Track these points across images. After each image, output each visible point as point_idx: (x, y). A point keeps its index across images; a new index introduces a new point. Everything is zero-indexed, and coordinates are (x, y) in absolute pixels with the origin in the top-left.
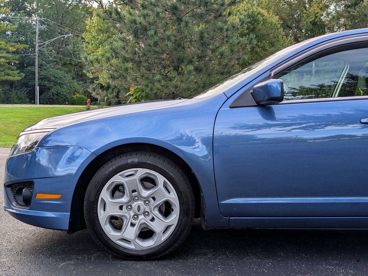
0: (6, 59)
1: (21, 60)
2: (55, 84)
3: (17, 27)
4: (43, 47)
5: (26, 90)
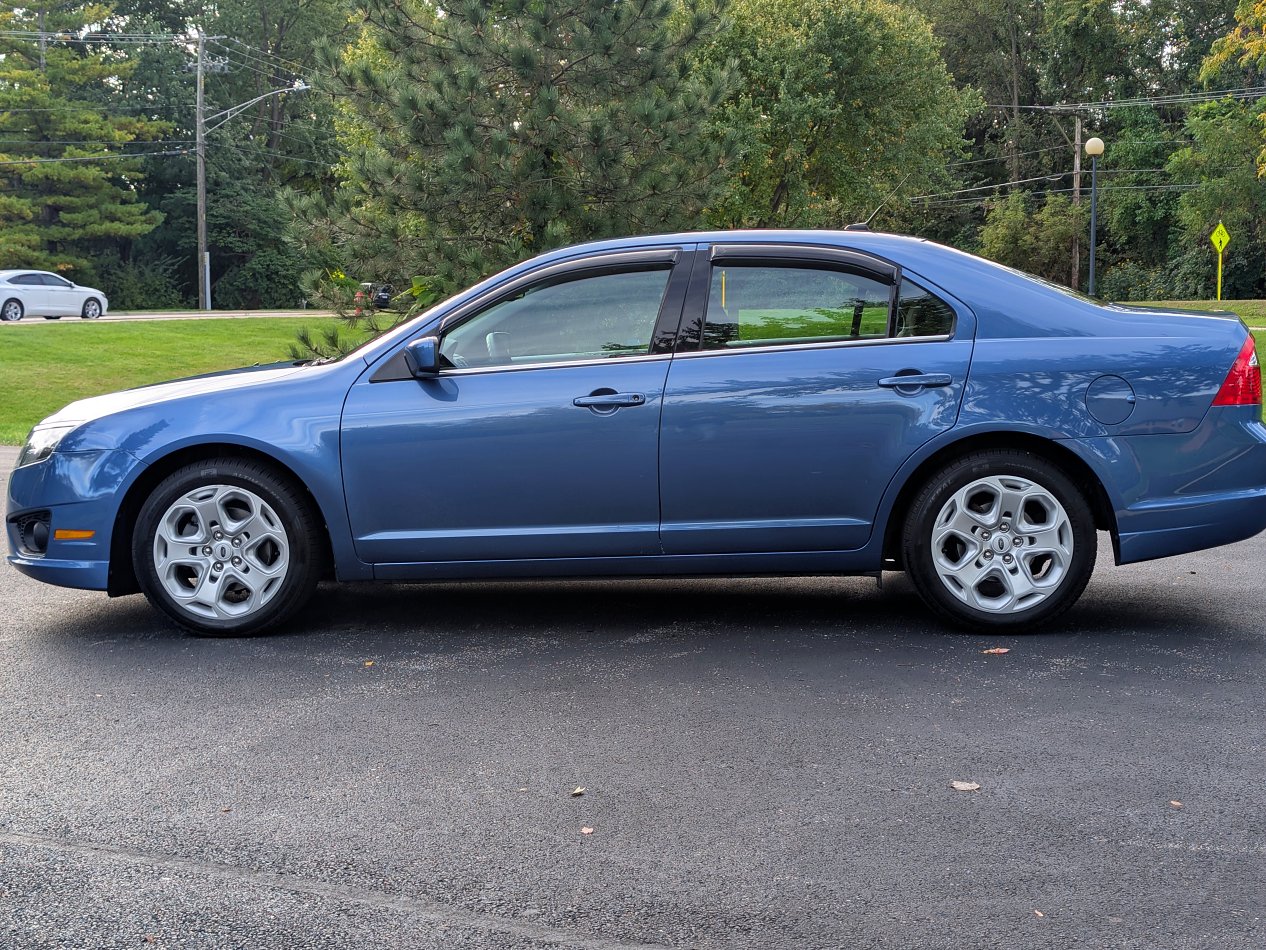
0: (105, 167)
1: (152, 169)
2: (261, 242)
3: (135, 66)
5: (170, 265)
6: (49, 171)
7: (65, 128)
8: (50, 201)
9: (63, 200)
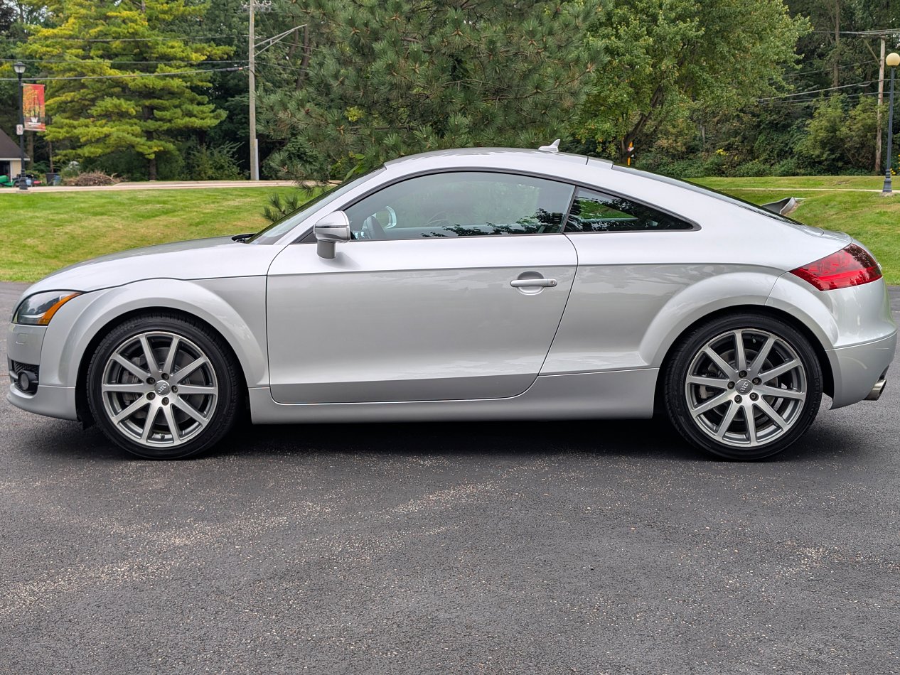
0: (185, 79)
1: (221, 80)
2: (294, 132)
3: (208, 7)
4: (267, 50)
5: (231, 148)
6: (147, 81)
7: (158, 51)
8: (147, 103)
9: (156, 102)
